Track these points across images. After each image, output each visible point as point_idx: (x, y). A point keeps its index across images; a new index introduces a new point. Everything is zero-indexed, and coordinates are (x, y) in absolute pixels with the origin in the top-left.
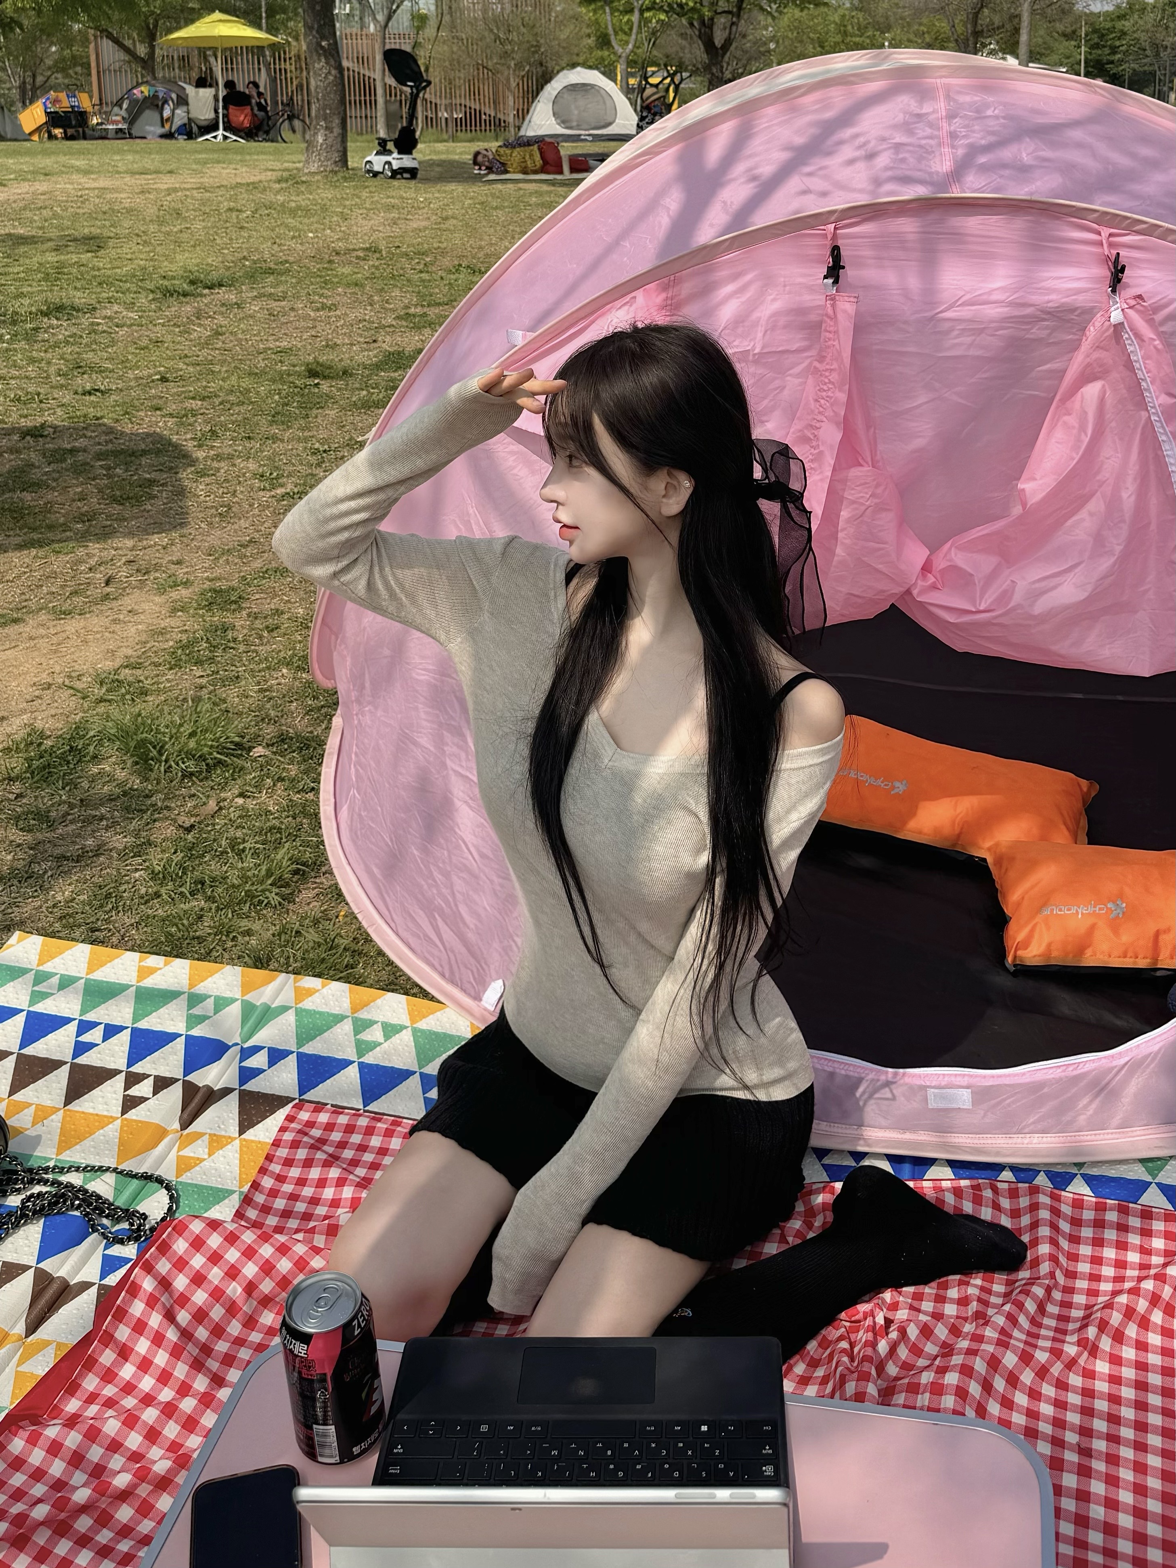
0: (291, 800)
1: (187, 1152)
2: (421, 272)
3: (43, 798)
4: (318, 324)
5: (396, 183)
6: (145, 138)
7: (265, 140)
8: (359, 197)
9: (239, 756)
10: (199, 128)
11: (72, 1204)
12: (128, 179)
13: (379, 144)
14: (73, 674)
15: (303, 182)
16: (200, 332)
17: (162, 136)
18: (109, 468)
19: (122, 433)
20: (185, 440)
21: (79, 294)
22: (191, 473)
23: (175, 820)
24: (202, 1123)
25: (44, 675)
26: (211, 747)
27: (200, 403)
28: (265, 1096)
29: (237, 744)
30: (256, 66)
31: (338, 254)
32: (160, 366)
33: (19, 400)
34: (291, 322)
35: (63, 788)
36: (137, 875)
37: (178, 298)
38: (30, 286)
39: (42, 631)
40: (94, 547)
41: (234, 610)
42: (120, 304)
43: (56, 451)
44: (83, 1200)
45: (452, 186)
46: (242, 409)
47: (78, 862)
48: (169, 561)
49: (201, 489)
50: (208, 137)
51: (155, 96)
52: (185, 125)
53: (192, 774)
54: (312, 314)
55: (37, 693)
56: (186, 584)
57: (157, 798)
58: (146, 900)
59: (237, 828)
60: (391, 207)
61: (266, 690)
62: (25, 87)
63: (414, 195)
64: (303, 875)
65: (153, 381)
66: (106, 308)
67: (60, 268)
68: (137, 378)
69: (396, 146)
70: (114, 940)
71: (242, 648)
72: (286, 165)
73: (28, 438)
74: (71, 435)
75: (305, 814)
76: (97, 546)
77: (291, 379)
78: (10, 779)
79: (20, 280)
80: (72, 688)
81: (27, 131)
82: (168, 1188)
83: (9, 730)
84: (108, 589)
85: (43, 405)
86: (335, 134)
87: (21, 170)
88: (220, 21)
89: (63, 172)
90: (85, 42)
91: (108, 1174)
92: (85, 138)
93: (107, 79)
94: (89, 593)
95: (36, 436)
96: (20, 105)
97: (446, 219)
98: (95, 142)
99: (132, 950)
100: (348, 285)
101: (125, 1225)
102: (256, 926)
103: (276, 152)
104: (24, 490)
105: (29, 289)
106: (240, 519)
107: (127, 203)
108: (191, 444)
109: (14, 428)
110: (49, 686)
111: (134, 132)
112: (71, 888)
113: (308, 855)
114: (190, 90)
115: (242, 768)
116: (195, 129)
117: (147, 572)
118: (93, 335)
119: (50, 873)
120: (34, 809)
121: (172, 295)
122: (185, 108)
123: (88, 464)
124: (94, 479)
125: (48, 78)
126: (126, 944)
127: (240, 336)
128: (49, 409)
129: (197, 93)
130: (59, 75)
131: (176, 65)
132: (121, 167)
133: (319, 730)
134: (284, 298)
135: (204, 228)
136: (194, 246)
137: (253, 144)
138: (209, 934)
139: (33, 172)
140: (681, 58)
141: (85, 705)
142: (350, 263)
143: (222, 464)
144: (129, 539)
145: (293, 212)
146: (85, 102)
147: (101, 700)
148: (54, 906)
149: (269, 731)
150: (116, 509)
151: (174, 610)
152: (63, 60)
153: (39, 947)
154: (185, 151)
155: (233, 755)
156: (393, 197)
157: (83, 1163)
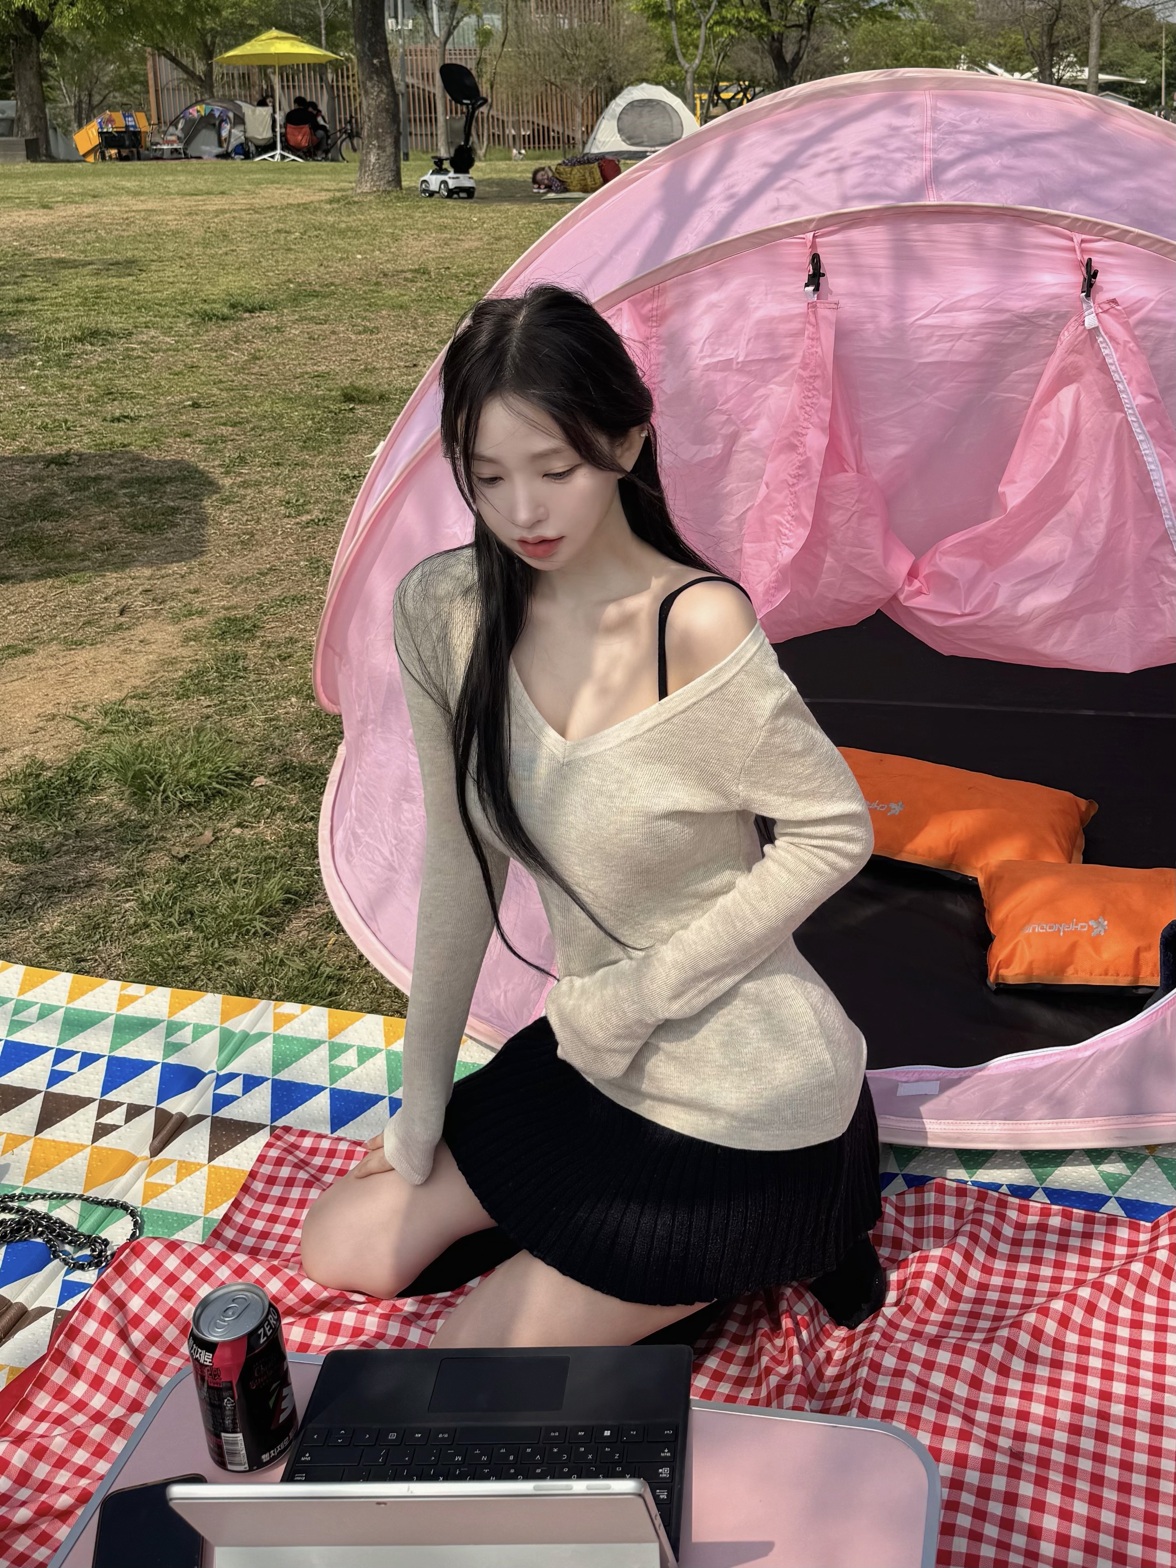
0: (289, 830)
1: (155, 1179)
2: (470, 294)
3: (38, 829)
4: (358, 347)
5: (450, 202)
6: (200, 158)
7: (326, 159)
8: (412, 218)
9: (239, 786)
10: (257, 147)
11: (35, 1231)
12: (178, 201)
13: (436, 163)
14: (79, 705)
15: (355, 202)
16: (237, 357)
17: (219, 156)
18: (132, 496)
19: (148, 461)
20: (212, 467)
21: (116, 319)
22: (216, 500)
23: (169, 851)
24: (171, 1151)
25: (50, 706)
26: (210, 777)
27: (231, 429)
28: (237, 1123)
29: (237, 774)
30: (318, 84)
31: (385, 275)
32: (193, 391)
33: (45, 427)
34: (331, 346)
35: (60, 819)
36: (127, 905)
37: (217, 323)
38: (67, 310)
39: (51, 662)
40: (112, 577)
41: (248, 639)
42: (157, 328)
43: (79, 479)
44: (47, 1227)
45: (506, 206)
46: (273, 435)
47: (68, 892)
48: (186, 590)
49: (225, 516)
50: (266, 156)
51: (211, 115)
52: (242, 144)
53: (190, 805)
54: (353, 337)
55: (41, 724)
56: (201, 613)
57: (154, 830)
58: (134, 931)
59: (232, 857)
60: (443, 228)
61: (271, 720)
62: (80, 108)
63: (467, 215)
64: (295, 904)
65: (185, 407)
66: (142, 332)
67: (99, 293)
68: (168, 404)
69: (452, 164)
70: (100, 970)
71: (252, 677)
72: (343, 185)
73: (53, 466)
74: (97, 463)
75: (301, 843)
76: (115, 575)
77: (326, 404)
78: (7, 811)
79: (57, 305)
80: (74, 719)
81: (82, 152)
82: (133, 1214)
83: (10, 762)
84: (122, 619)
85: (70, 432)
86: (388, 153)
87: (71, 193)
88: (277, 38)
89: (112, 194)
90: (143, 60)
91: (74, 1201)
92: (139, 159)
93: (166, 98)
94: (102, 623)
95: (61, 464)
96: (75, 125)
97: (499, 239)
98: (149, 162)
99: (117, 979)
100: (393, 308)
101: (87, 1252)
102: (243, 956)
103: (334, 171)
104: (45, 519)
105: (66, 314)
106: (262, 546)
107: (173, 225)
108: (218, 471)
109: (39, 456)
110: (54, 717)
111: (190, 152)
112: (60, 919)
113: (301, 884)
114: (247, 109)
115: (242, 798)
116: (252, 149)
117: (163, 602)
118: (127, 361)
119: (39, 904)
120: (28, 840)
121: (210, 319)
122: (241, 128)
123: (111, 492)
124: (117, 507)
125: (105, 98)
126: (110, 973)
127: (278, 361)
128: (76, 436)
129: (254, 112)
130: (117, 94)
131: (237, 84)
132: (173, 188)
133: (324, 759)
134: (326, 321)
135: (250, 250)
136: (239, 269)
137: (311, 164)
138: (195, 964)
139: (82, 194)
140: (753, 72)
141: (89, 736)
142: (398, 284)
143: (249, 491)
144: (147, 568)
145: (342, 233)
146: (141, 122)
147: (104, 731)
148: (41, 937)
149: (273, 761)
150: (137, 538)
151: (187, 639)
152: (122, 78)
153: (21, 977)
154: (239, 171)
155: (233, 785)
156: (446, 217)
157: (50, 1190)
